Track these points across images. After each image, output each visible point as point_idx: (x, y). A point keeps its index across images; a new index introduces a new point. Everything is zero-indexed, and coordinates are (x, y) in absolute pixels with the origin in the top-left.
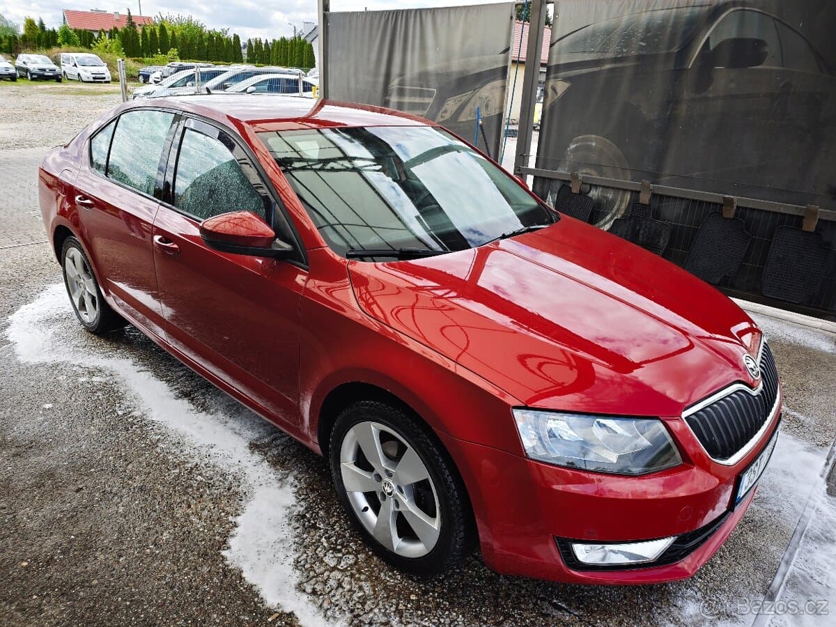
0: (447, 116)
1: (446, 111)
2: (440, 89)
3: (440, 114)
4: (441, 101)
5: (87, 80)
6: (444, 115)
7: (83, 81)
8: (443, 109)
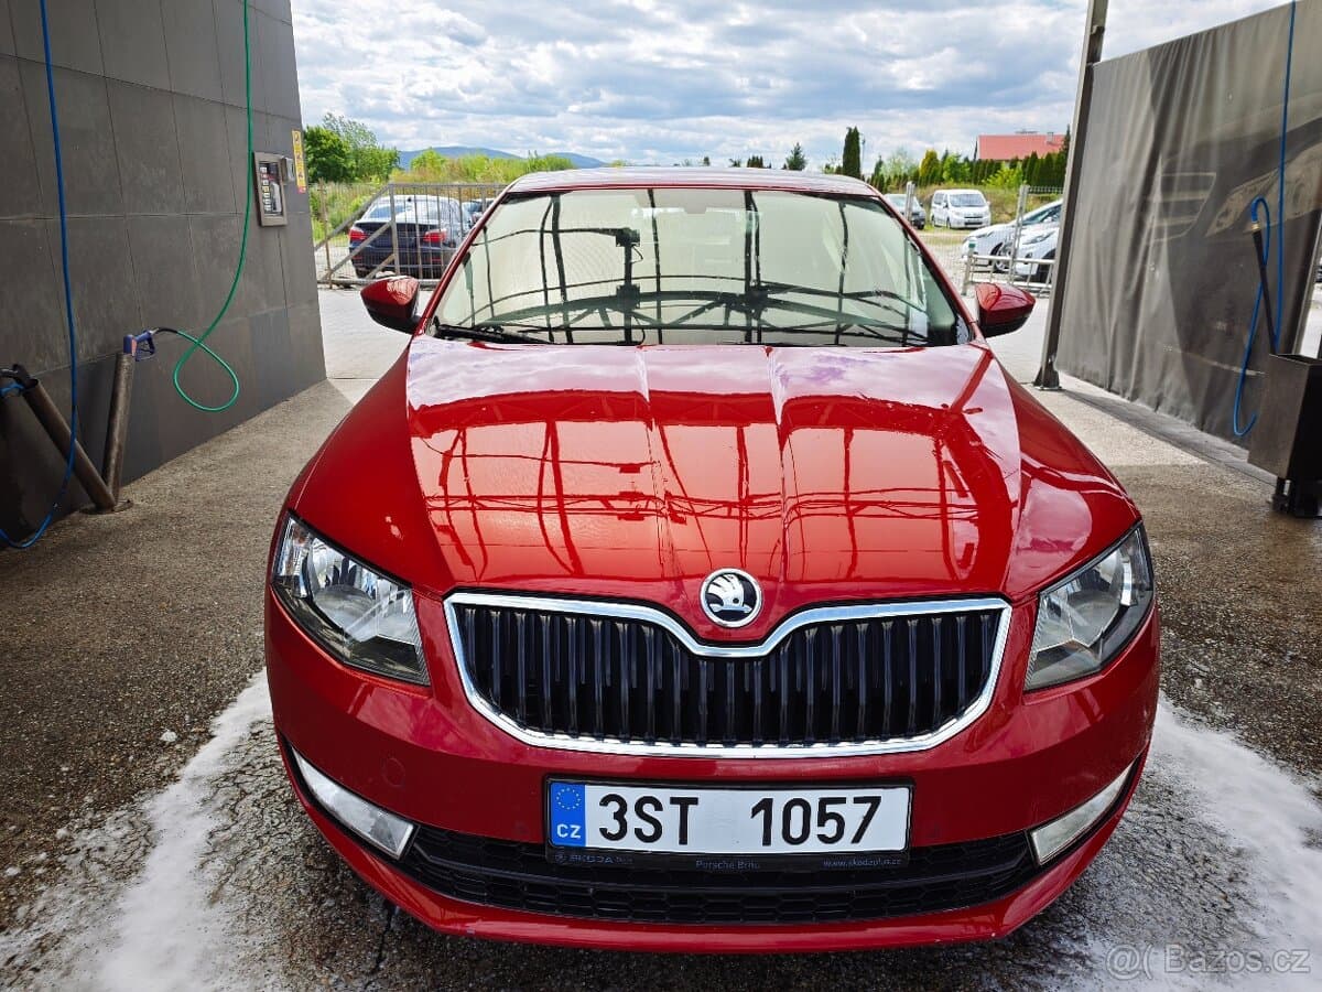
0: (1227, 222)
1: (1226, 214)
2: (1222, 172)
3: (1216, 219)
4: (1223, 192)
5: (956, 226)
6: (1222, 220)
7: (954, 229)
8: (1223, 209)
